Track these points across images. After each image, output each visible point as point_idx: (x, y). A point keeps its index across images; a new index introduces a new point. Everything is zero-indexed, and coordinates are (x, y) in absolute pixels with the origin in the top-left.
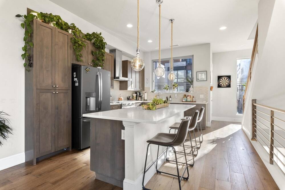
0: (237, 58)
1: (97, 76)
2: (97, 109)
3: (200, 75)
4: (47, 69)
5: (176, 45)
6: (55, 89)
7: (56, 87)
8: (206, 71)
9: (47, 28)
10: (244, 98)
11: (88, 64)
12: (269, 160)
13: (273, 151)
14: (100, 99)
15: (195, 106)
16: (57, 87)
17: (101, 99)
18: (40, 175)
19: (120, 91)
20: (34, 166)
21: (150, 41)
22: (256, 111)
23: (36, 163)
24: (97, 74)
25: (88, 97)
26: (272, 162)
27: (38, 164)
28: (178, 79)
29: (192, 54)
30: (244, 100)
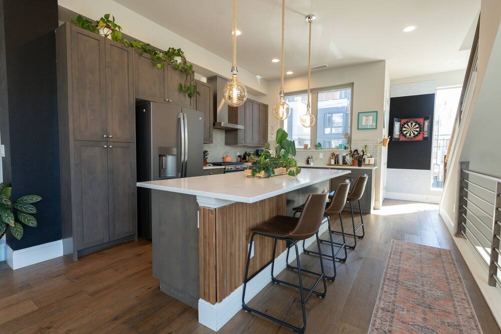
0: (437, 88)
1: (179, 120)
2: (180, 174)
3: (364, 118)
4: (93, 108)
5: (322, 67)
6: (107, 140)
7: (108, 137)
8: (377, 112)
9: (91, 39)
10: (447, 160)
11: (165, 101)
12: (487, 277)
13: (497, 261)
14: (185, 157)
15: (350, 172)
16: (111, 138)
17: (186, 159)
18: (77, 279)
19: (225, 146)
20: (74, 262)
21: (275, 61)
22: (468, 183)
23: (78, 258)
24: (179, 117)
25: (164, 155)
26: (493, 281)
27: (80, 260)
28: (333, 129)
29: (352, 81)
30: (446, 163)
